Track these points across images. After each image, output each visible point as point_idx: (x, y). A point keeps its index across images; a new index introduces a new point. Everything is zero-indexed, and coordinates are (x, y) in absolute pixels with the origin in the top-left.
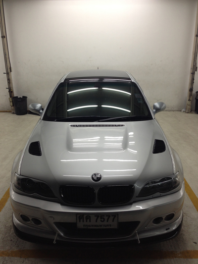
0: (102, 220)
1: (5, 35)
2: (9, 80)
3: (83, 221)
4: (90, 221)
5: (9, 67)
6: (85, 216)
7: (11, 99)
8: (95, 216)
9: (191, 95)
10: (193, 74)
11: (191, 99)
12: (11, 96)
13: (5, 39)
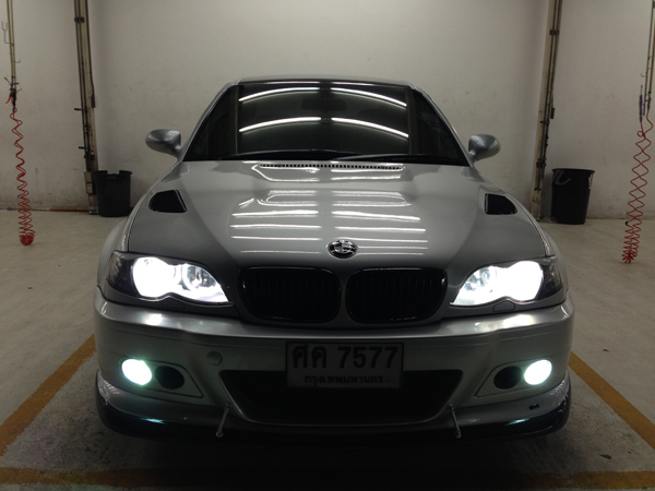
0: (359, 361)
1: (83, 15)
2: (88, 129)
3: (305, 366)
4: (324, 366)
5: (88, 95)
6: (311, 348)
7: (89, 174)
8: (340, 349)
9: (540, 176)
10: (545, 123)
11: (541, 186)
12: (89, 169)
13: (84, 25)
